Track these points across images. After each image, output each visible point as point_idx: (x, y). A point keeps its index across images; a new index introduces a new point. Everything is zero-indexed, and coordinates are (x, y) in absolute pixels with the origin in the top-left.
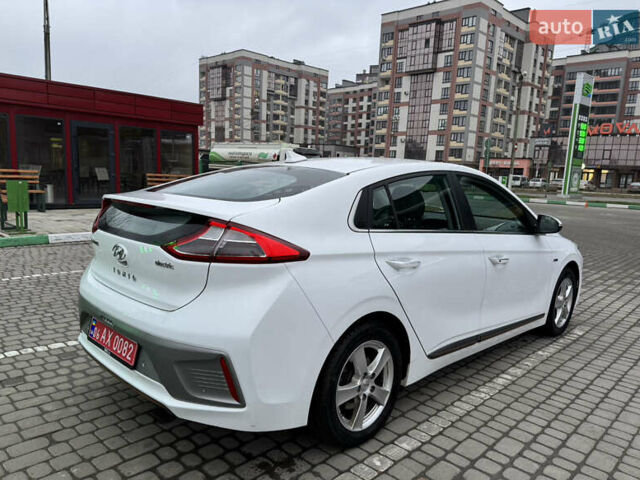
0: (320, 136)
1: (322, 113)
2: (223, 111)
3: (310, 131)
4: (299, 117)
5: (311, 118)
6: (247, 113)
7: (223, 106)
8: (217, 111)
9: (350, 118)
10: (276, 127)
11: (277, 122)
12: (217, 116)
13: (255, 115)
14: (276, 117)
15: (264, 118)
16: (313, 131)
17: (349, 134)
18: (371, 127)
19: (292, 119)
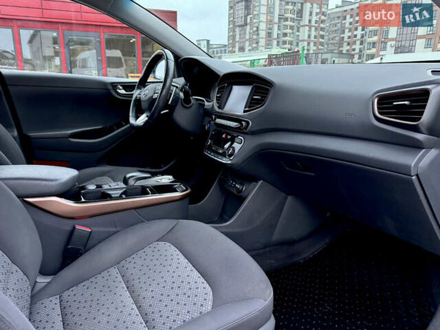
0: (320, 47)
1: (322, 29)
2: (245, 34)
3: (312, 44)
4: (304, 33)
5: (313, 33)
6: (263, 34)
7: (245, 30)
8: (240, 35)
9: (347, 30)
10: (285, 43)
11: (286, 38)
12: (240, 38)
13: (269, 34)
14: (285, 35)
15: (275, 36)
16: (315, 43)
17: (345, 44)
18: (365, 37)
19: (298, 35)
